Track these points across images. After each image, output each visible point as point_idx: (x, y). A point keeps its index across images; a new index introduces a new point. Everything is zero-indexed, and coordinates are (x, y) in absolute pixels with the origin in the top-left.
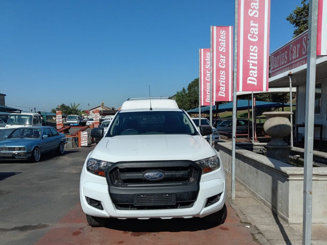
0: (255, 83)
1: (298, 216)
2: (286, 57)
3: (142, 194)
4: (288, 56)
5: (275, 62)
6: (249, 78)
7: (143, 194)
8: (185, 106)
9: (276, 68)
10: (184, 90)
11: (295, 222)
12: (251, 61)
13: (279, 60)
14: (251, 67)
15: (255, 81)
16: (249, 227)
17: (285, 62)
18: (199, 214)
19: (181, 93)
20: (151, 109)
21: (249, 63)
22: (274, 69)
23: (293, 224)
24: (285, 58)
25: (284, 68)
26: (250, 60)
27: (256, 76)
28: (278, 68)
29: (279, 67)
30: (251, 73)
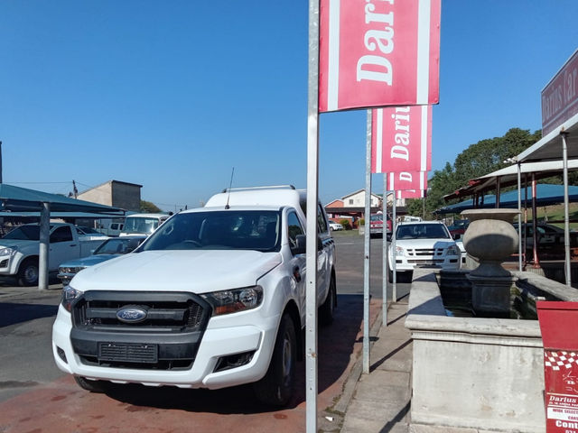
0: (406, 157)
1: (430, 410)
3: (110, 343)
6: (394, 148)
7: (112, 343)
11: (424, 420)
12: (398, 117)
14: (397, 127)
15: (404, 153)
16: (330, 419)
18: (200, 382)
20: (228, 207)
21: (394, 120)
23: (419, 423)
26: (395, 114)
27: (407, 143)
30: (398, 138)
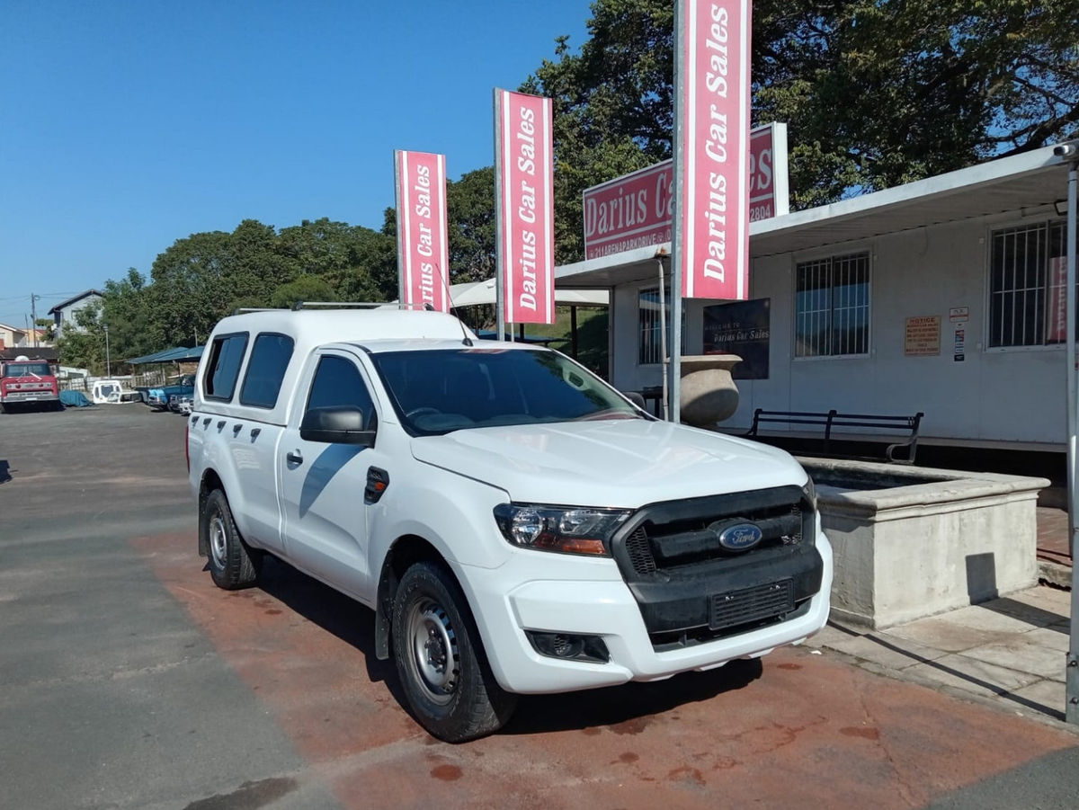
2: (643, 207)
4: (650, 204)
5: (599, 217)
8: (144, 335)
9: (604, 235)
10: (135, 278)
13: (617, 211)
17: (640, 220)
19: (124, 287)
22: (596, 236)
24: (637, 208)
25: (634, 237)
28: (609, 234)
29: (617, 231)
